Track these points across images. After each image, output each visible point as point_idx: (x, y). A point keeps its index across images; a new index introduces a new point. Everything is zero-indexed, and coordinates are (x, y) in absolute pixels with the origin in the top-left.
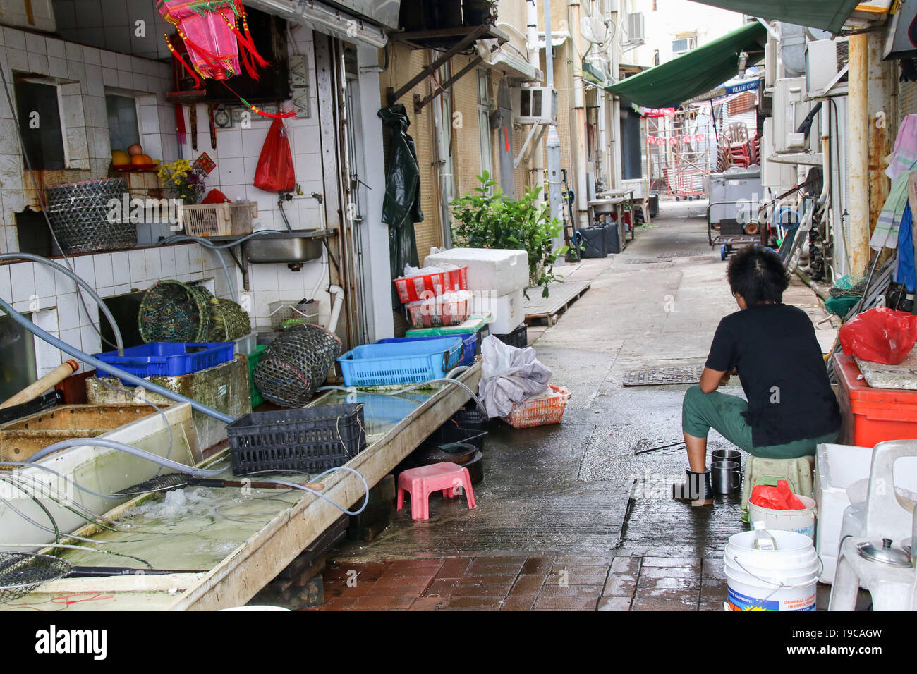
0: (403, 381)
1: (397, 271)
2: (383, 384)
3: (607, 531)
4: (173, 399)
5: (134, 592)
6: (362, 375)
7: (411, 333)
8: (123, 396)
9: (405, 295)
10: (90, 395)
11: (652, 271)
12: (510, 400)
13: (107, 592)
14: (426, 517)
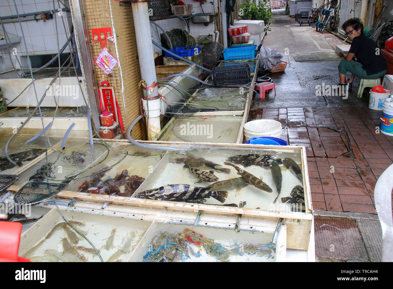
0: (242, 59)
1: (228, 27)
2: (236, 60)
3: (320, 101)
4: (190, 63)
5: (222, 116)
6: (230, 57)
7: (233, 45)
8: (174, 63)
9: (231, 34)
10: (164, 63)
11: (281, 29)
12: (272, 64)
13: (214, 116)
14: (264, 97)
